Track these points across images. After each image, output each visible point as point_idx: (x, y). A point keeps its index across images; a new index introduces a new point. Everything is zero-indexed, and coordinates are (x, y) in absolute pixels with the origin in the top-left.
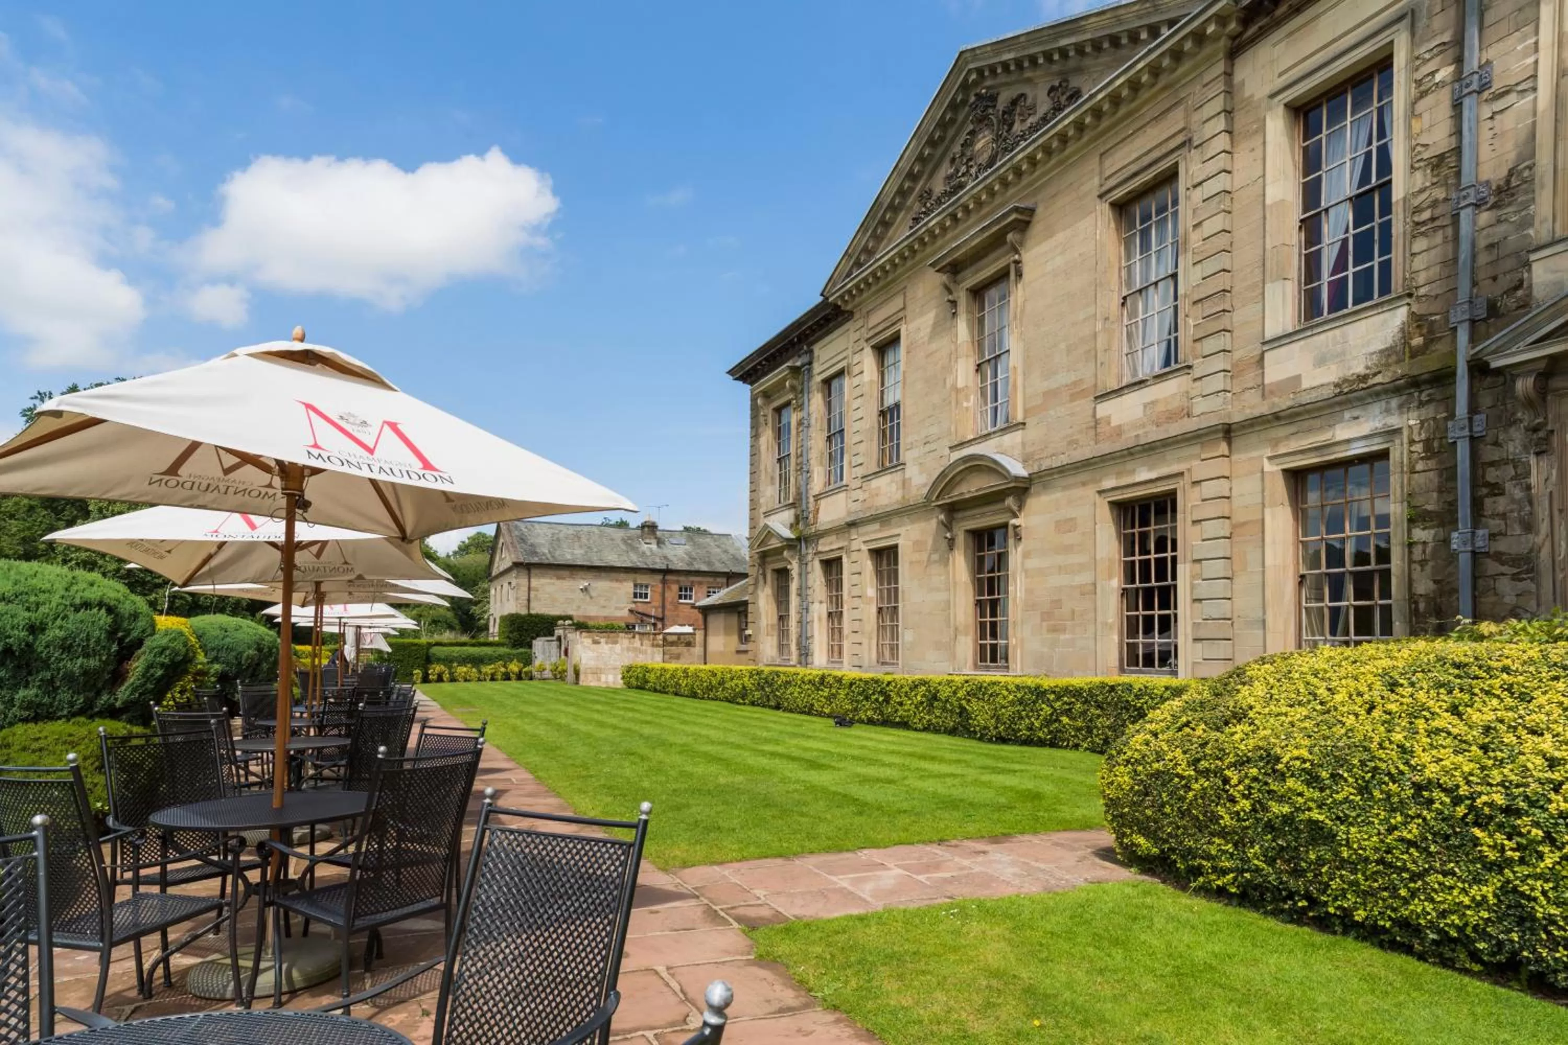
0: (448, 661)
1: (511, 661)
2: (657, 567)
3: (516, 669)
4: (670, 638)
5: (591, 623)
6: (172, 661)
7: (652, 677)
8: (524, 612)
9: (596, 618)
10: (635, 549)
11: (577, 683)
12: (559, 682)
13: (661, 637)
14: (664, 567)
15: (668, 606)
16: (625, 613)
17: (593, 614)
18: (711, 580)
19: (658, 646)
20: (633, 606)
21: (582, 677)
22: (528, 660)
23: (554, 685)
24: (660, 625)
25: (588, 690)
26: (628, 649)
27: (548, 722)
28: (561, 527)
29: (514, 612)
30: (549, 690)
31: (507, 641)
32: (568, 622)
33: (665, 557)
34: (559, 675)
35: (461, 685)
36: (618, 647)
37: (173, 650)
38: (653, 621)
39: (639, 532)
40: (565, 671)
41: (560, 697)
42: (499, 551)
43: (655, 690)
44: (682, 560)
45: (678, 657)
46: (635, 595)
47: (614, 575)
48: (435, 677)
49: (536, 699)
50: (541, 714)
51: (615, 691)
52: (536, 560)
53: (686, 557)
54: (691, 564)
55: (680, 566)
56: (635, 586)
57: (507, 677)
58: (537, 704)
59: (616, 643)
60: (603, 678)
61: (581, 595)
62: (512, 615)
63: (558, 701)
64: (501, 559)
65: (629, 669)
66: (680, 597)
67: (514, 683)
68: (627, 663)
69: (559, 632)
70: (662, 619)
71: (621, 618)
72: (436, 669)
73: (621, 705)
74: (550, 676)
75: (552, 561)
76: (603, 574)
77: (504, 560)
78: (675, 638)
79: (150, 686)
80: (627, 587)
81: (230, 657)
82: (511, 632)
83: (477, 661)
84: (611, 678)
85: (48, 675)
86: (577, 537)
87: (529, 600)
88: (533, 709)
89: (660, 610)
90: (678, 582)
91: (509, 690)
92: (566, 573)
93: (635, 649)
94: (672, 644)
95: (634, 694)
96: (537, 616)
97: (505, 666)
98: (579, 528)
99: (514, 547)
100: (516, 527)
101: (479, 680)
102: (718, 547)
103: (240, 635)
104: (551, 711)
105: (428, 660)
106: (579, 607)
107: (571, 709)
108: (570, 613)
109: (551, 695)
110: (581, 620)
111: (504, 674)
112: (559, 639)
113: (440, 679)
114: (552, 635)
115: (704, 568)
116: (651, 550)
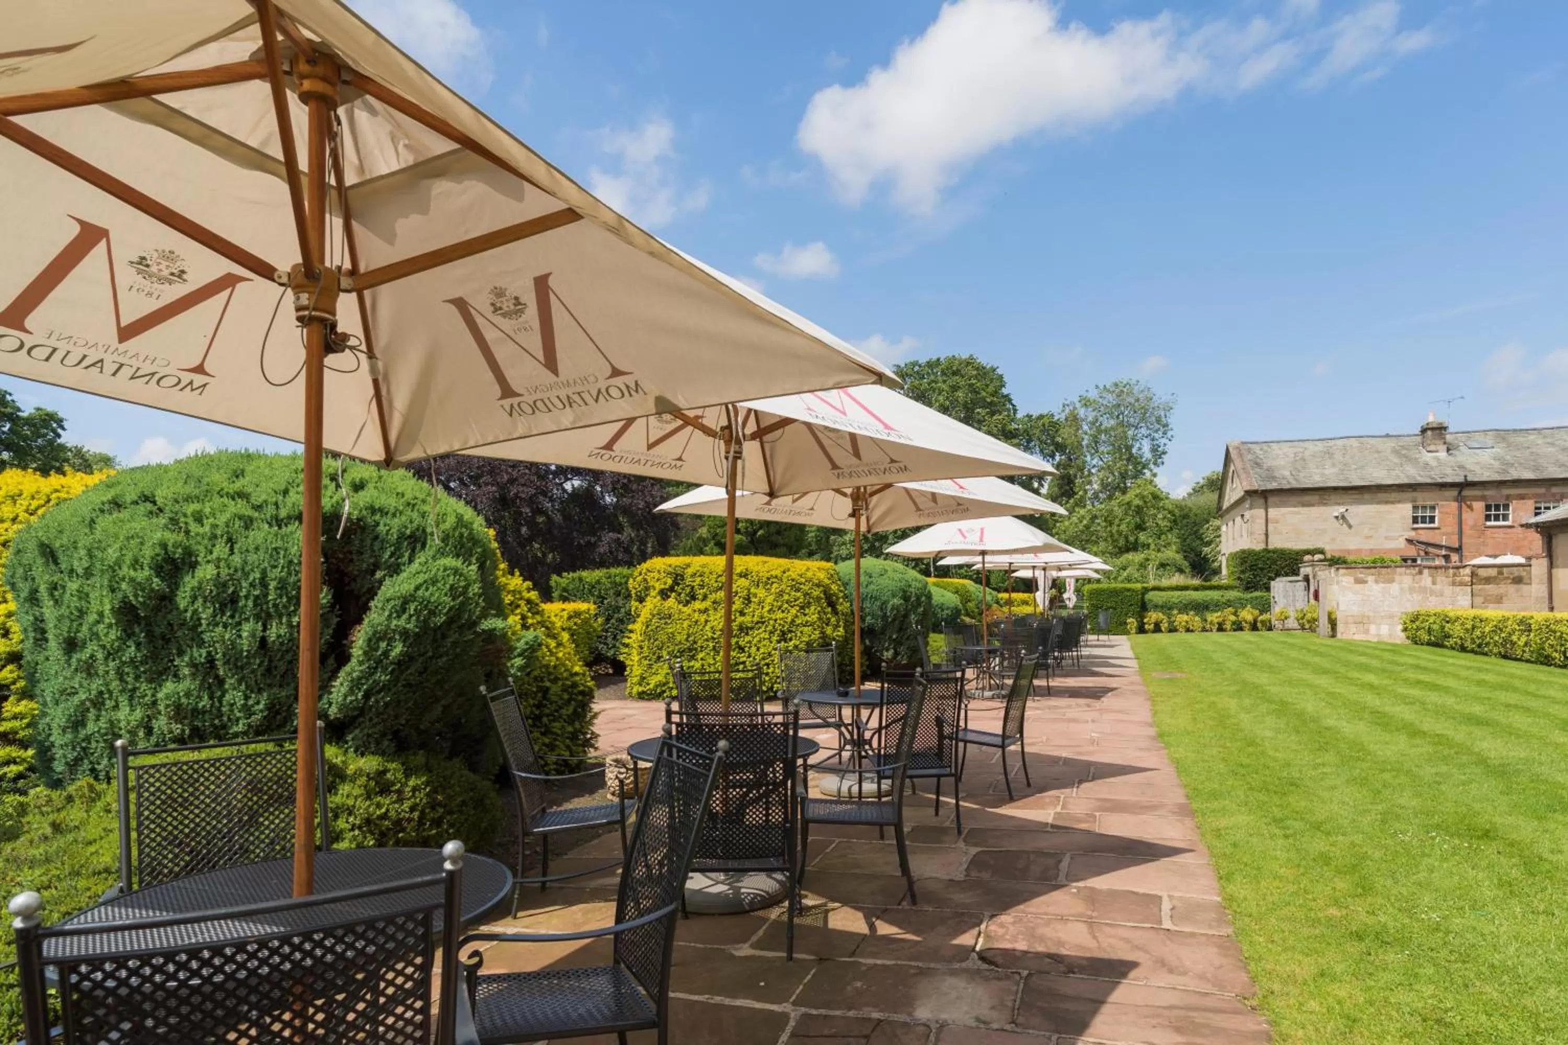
0: (1167, 608)
1: (1244, 608)
2: (1449, 480)
3: (1250, 618)
4: (1482, 573)
5: (1350, 558)
6: (424, 625)
7: (1456, 630)
8: (1259, 547)
9: (1359, 551)
10: (1414, 461)
11: (1334, 636)
12: (1306, 634)
13: (1468, 571)
14: (1460, 479)
15: (1467, 531)
16: (1401, 544)
17: (1352, 547)
18: (1542, 490)
19: (1462, 584)
20: (1412, 534)
21: (1340, 628)
22: (1265, 607)
23: (1301, 638)
24: (1455, 557)
25: (1351, 647)
26: (1412, 590)
27: (1283, 708)
28: (1306, 444)
29: (1246, 547)
30: (1292, 646)
31: (1237, 583)
32: (1318, 557)
33: (1461, 467)
34: (1308, 625)
35: (1182, 636)
36: (1394, 588)
37: (425, 603)
38: (1444, 552)
39: (1419, 439)
40: (1315, 620)
41: (1308, 658)
42: (1229, 481)
43: (1463, 649)
44: (1489, 467)
45: (1499, 600)
46: (1415, 519)
47: (1382, 496)
48: (1152, 627)
49: (1271, 659)
50: (1274, 689)
51: (1394, 649)
52: (1274, 485)
53: (1496, 464)
54: (1505, 471)
55: (1486, 476)
56: (1415, 508)
57: (1238, 627)
58: (1271, 669)
59: (1392, 581)
60: (1373, 629)
61: (1336, 524)
62: (1243, 551)
63: (1305, 664)
64: (1233, 490)
65: (1415, 618)
66: (1488, 518)
67: (1247, 635)
68: (1411, 608)
69: (1304, 570)
70: (1458, 550)
71: (1395, 551)
72: (1153, 616)
73: (1412, 675)
74: (1296, 625)
75: (1295, 485)
76: (1367, 496)
77: (1233, 493)
78: (1493, 572)
79: (383, 677)
80: (1405, 510)
81: (875, 608)
82: (1243, 572)
83: (1201, 608)
84: (1385, 630)
85: (200, 655)
86: (1329, 454)
87: (1267, 535)
88: (1263, 679)
89: (1456, 537)
90: (1483, 498)
91: (1237, 645)
92: (1315, 498)
93: (1423, 590)
94: (1488, 580)
95: (1427, 655)
96: (1275, 551)
97: (1235, 614)
98: (1332, 443)
99: (1247, 473)
100: (1249, 450)
101: (1204, 630)
102: (1552, 444)
103: (884, 582)
104: (1290, 682)
105: (1144, 608)
106: (1333, 539)
107: (1323, 681)
108: (1319, 545)
109: (1294, 654)
110: (1337, 555)
111: (1234, 623)
112: (1307, 579)
113: (1157, 629)
114: (1298, 575)
115: (1528, 475)
116: (1438, 459)
